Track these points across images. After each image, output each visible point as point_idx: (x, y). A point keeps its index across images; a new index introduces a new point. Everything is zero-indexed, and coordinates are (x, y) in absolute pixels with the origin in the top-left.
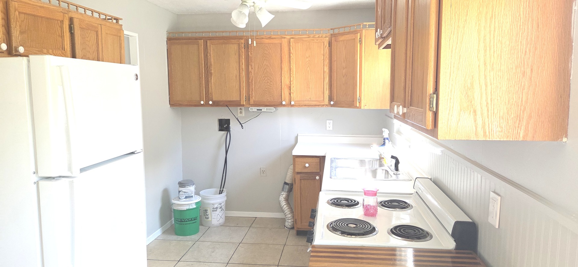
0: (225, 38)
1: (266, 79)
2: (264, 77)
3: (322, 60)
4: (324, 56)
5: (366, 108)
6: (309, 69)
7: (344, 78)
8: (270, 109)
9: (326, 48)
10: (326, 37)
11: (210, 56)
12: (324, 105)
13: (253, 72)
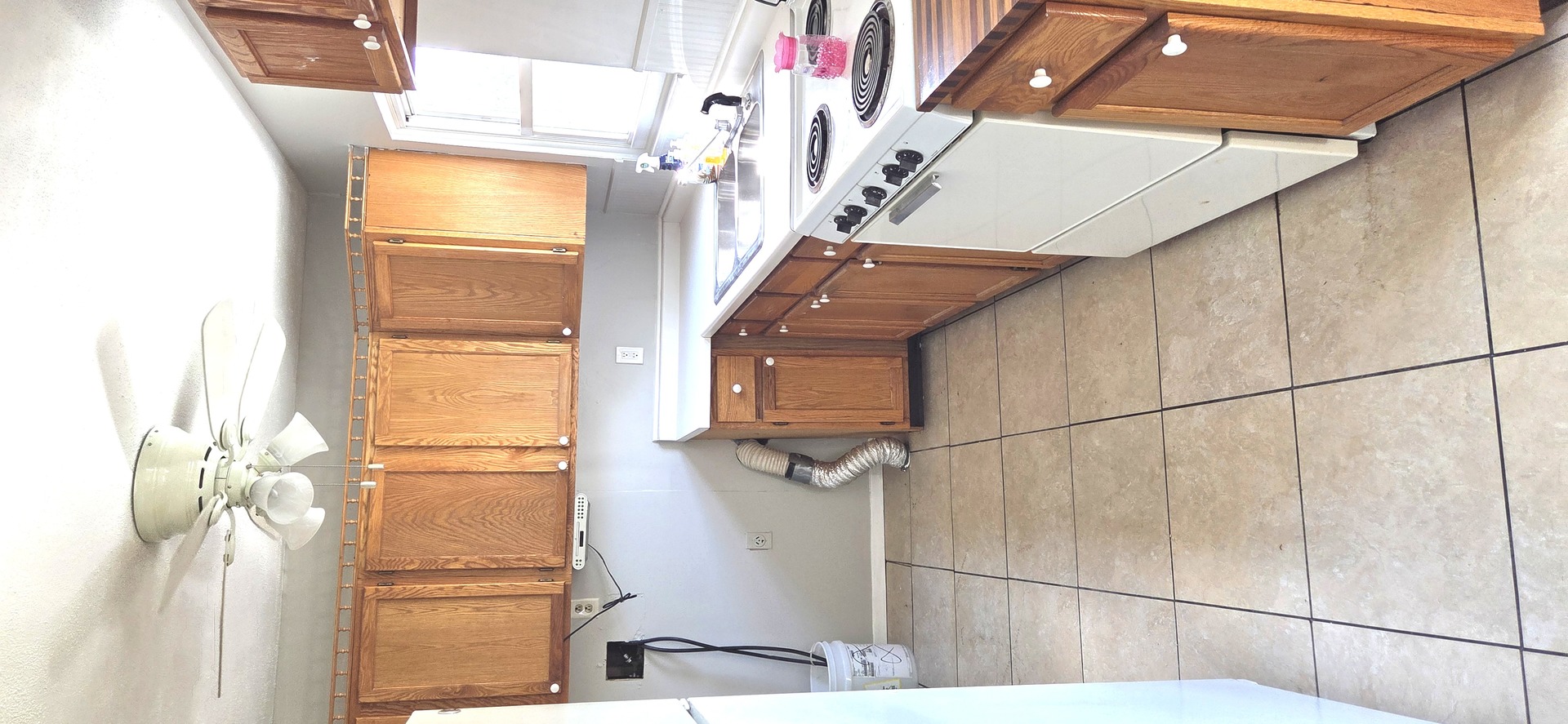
0: (356, 644)
1: (489, 518)
2: (484, 524)
3: (444, 357)
4: (432, 352)
5: (582, 232)
6: (466, 395)
7: (498, 294)
8: (581, 508)
9: (408, 344)
10: (378, 347)
11: (408, 692)
12: (573, 355)
13: (468, 558)
